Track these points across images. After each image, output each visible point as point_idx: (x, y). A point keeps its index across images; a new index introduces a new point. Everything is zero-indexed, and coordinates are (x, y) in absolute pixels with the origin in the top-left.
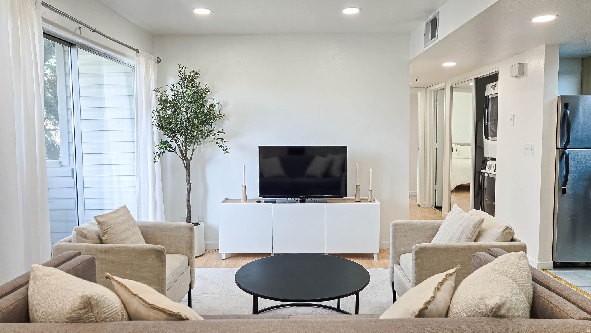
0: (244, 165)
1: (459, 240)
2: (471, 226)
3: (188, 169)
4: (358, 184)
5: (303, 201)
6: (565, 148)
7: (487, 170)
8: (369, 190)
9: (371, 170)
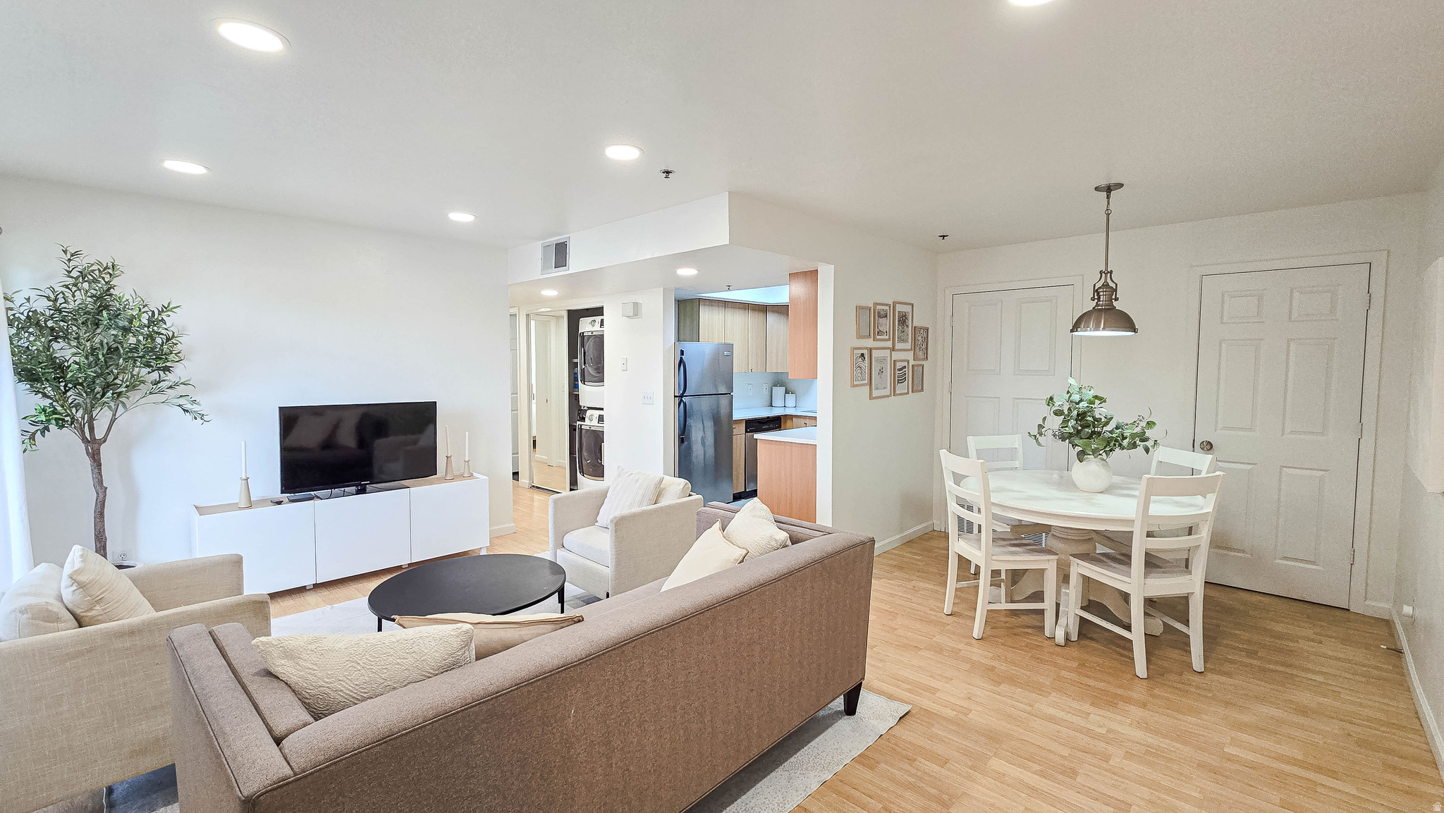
0: (243, 443)
1: (641, 504)
2: (652, 487)
3: (95, 457)
4: (449, 455)
5: (362, 491)
6: (682, 396)
7: (587, 422)
8: (465, 462)
9: (467, 433)
